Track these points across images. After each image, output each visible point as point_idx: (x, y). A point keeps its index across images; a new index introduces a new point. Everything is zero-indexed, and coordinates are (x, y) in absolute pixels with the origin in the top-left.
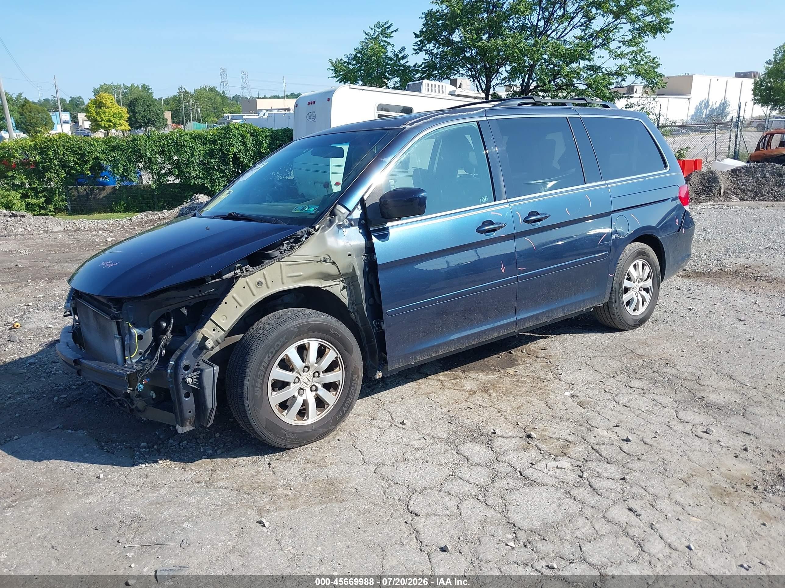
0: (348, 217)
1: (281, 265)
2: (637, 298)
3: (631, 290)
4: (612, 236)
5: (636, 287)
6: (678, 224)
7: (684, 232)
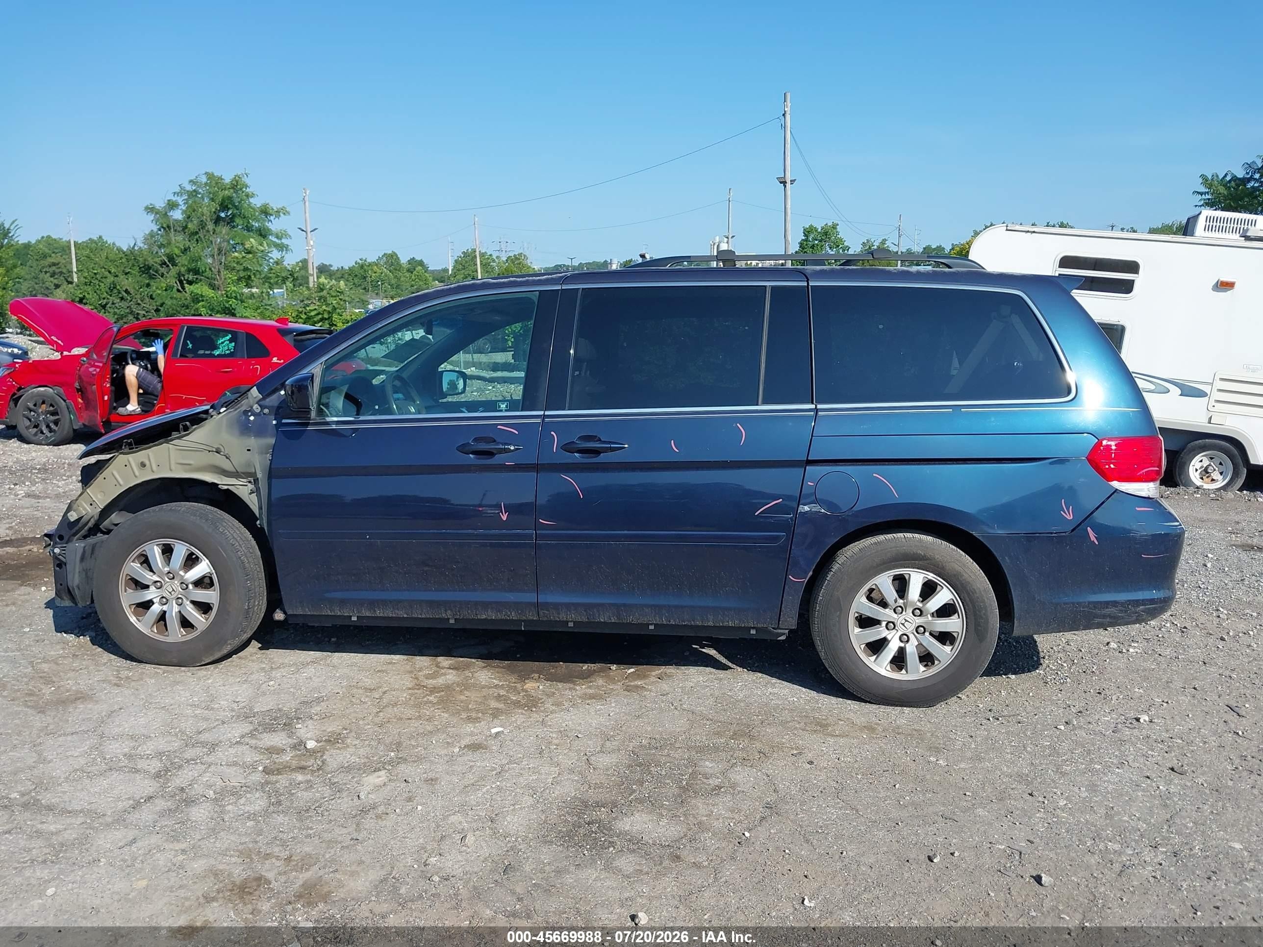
0: (261, 403)
1: (169, 448)
2: (902, 645)
3: (884, 624)
4: (801, 506)
5: (903, 621)
6: (1070, 517)
7: (1093, 538)
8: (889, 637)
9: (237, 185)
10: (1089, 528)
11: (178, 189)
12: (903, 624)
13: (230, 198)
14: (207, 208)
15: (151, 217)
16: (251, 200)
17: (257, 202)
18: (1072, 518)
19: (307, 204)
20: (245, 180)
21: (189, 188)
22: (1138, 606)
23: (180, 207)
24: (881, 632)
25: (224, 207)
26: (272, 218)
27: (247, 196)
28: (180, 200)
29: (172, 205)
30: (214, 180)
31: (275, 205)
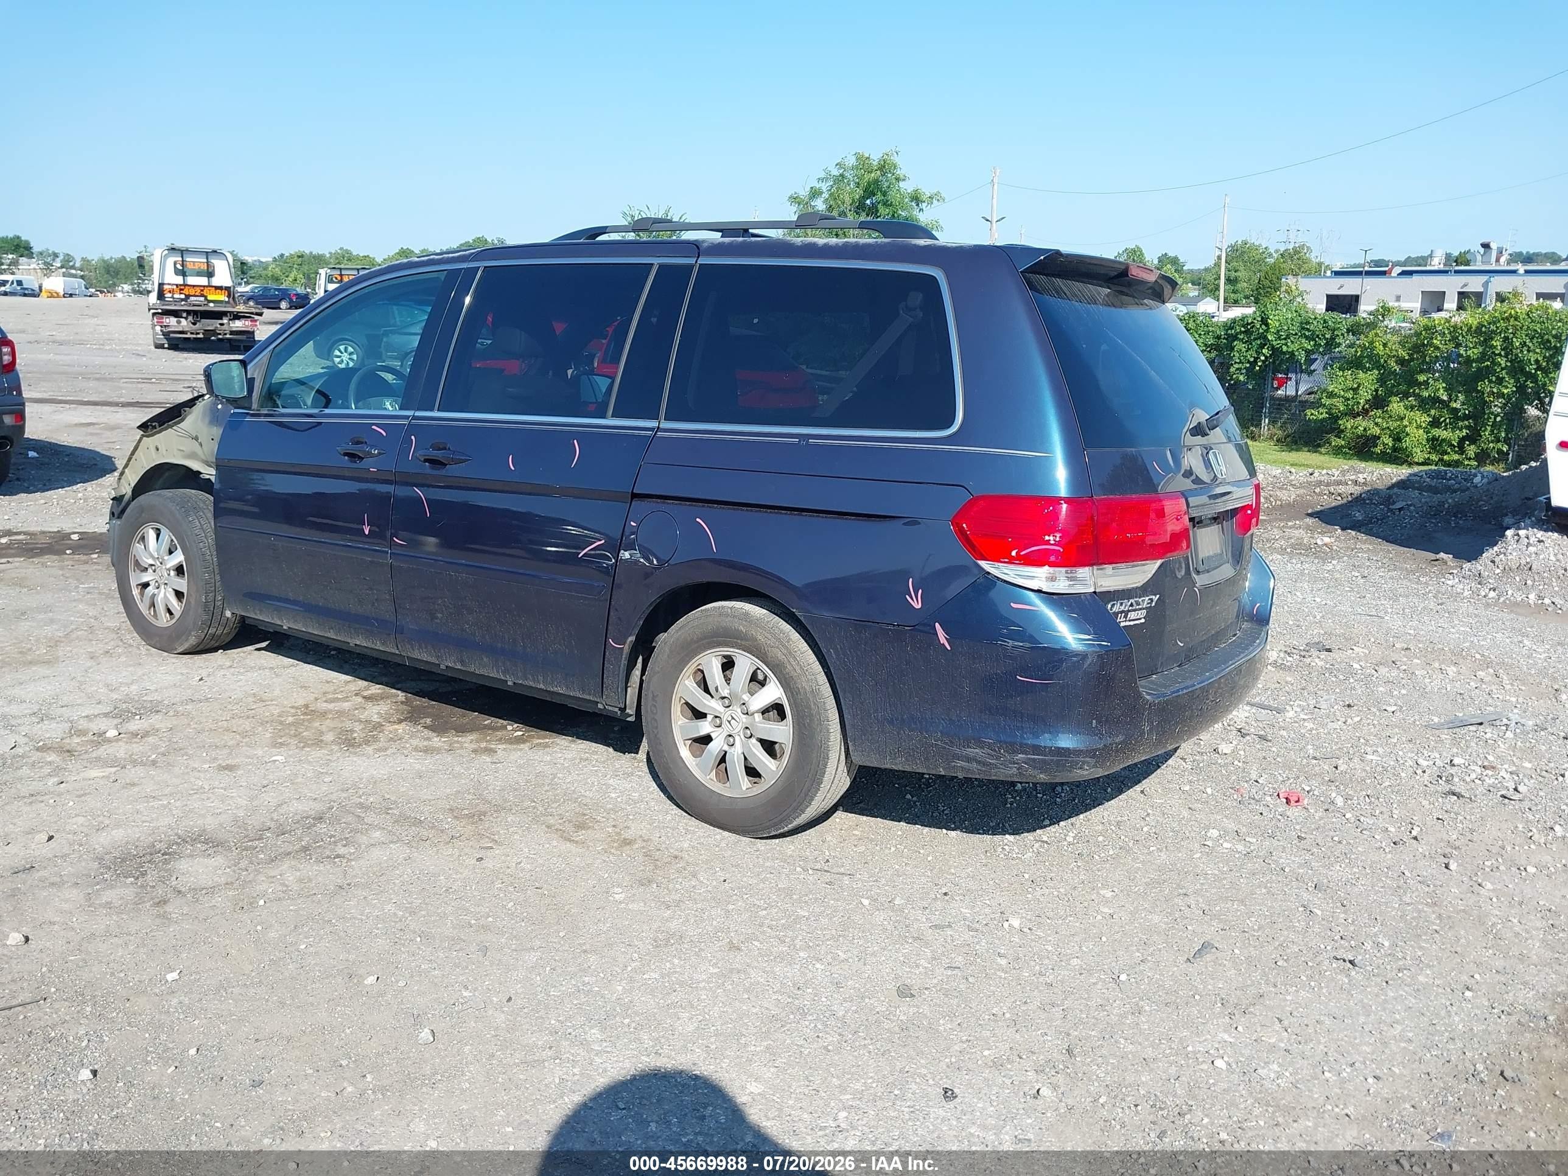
1: (172, 433)
2: (726, 748)
3: (709, 718)
4: (622, 551)
5: (729, 719)
6: (918, 605)
7: (943, 640)
8: (713, 735)
9: (885, 167)
10: (937, 624)
11: (822, 175)
12: (729, 722)
13: (876, 182)
14: (851, 193)
15: (794, 208)
16: (901, 184)
17: (907, 187)
18: (919, 606)
19: (996, 186)
20: (896, 159)
21: (836, 172)
22: (1016, 752)
23: (823, 195)
24: (705, 727)
25: (869, 192)
26: (924, 205)
27: (898, 179)
28: (824, 187)
29: (815, 193)
30: (863, 162)
31: (926, 191)
